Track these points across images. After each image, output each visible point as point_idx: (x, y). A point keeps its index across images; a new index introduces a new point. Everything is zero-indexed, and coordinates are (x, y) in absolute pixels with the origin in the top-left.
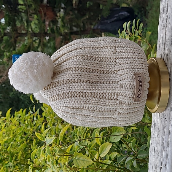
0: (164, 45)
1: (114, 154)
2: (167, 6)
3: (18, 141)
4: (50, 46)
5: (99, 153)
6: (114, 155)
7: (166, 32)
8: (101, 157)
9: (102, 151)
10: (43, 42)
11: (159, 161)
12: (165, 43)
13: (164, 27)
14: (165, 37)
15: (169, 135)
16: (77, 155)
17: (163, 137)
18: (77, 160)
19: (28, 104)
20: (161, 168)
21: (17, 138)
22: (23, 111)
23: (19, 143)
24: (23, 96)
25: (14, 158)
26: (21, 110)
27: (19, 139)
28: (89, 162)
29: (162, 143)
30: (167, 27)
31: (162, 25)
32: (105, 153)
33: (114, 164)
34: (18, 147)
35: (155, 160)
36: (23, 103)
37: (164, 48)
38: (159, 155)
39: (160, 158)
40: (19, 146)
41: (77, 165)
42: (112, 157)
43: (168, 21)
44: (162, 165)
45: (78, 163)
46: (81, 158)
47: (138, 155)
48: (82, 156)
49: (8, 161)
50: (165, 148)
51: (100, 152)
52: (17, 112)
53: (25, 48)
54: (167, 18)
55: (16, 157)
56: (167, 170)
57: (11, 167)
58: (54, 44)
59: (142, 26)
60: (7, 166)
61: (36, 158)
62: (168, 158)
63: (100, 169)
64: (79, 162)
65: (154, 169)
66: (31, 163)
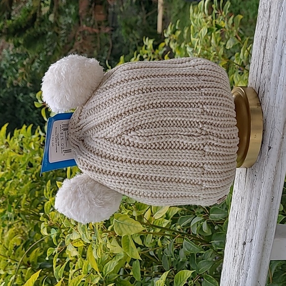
0: (260, 68)
1: (173, 209)
2: (269, 9)
3: (20, 177)
4: (70, 13)
5: (151, 211)
6: (174, 211)
7: (264, 49)
8: (156, 218)
9: (156, 210)
10: (58, 5)
11: (242, 235)
12: (262, 65)
13: (262, 41)
14: (264, 57)
15: (259, 199)
16: (119, 217)
17: (250, 202)
18: (120, 224)
19: (31, 110)
20: (245, 244)
21: (19, 173)
22: (27, 128)
23: (21, 180)
24: (22, 97)
25: (14, 205)
26: (24, 127)
27: (22, 174)
28: (137, 227)
29: (249, 209)
30: (267, 42)
31: (260, 36)
32: (161, 213)
33: (174, 225)
34: (21, 187)
35: (237, 231)
36: (22, 107)
37: (260, 72)
38: (243, 225)
39: (244, 229)
40: (22, 185)
41: (120, 231)
42: (170, 214)
43: (269, 33)
44: (247, 241)
45: (120, 229)
46: (126, 221)
47: (211, 215)
48: (126, 219)
49: (5, 209)
50: (252, 216)
51: (154, 211)
52: (18, 131)
53: (28, 15)
54: (268, 28)
55: (17, 203)
56: (253, 247)
57: (9, 219)
58: (77, 10)
59: (229, 6)
60: (3, 218)
61: (52, 211)
62: (256, 231)
63: (151, 233)
64: (123, 227)
65: (234, 245)
66: (45, 219)
